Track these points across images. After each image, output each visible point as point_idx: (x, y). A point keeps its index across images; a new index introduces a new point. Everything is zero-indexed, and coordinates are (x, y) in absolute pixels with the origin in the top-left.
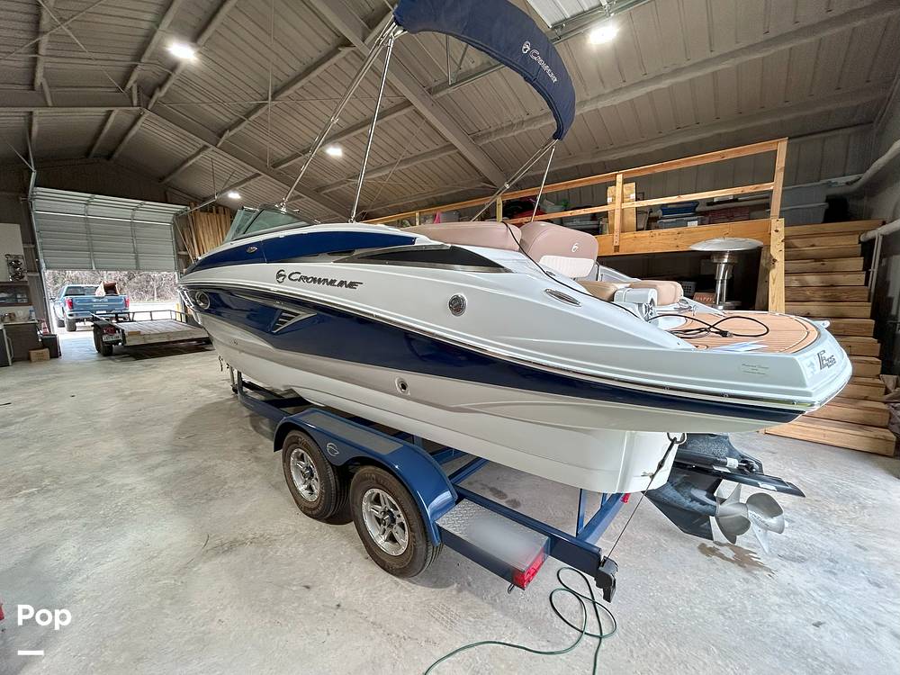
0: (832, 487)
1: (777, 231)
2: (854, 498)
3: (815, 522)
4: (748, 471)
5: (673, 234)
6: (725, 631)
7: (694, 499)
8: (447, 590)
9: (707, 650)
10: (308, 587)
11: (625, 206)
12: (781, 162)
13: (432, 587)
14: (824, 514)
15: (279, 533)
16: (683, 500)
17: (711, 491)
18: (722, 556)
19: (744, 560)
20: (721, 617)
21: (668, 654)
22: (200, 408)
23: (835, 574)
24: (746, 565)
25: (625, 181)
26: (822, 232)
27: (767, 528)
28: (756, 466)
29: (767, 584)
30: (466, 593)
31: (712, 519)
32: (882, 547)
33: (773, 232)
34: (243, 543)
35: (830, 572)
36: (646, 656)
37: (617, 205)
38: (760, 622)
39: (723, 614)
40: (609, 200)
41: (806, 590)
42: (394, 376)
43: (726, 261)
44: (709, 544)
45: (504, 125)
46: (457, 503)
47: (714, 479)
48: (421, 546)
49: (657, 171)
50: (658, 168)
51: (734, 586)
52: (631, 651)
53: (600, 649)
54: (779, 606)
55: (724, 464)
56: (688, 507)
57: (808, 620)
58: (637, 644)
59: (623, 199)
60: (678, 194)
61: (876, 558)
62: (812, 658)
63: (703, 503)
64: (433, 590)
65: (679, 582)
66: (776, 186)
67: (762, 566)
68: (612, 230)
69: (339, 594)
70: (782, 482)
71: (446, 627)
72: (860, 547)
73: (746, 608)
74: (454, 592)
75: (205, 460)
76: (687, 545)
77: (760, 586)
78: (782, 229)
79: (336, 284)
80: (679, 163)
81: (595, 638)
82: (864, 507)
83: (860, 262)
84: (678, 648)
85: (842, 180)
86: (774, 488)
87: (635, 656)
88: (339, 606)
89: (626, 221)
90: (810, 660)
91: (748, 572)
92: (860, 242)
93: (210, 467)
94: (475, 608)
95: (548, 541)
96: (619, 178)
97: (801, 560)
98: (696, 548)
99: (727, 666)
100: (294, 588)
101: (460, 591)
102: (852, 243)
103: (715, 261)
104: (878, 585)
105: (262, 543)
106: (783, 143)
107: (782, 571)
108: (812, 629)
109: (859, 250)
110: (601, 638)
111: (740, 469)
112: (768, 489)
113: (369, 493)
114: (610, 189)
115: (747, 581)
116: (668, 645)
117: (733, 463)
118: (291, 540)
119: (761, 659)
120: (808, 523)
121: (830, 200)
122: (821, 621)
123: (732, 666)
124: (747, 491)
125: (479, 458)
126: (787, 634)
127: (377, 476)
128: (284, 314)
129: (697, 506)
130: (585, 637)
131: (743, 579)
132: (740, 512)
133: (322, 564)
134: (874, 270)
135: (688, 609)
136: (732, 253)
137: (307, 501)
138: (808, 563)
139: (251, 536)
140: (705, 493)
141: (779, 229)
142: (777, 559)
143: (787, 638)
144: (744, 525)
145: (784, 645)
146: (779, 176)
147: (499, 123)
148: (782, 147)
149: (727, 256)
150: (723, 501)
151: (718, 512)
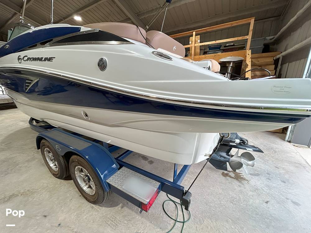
0: (265, 145)
1: (248, 54)
2: (272, 149)
3: (261, 159)
4: (243, 143)
5: (213, 56)
6: (234, 211)
7: (221, 156)
8: (116, 208)
9: (227, 221)
10: (45, 216)
11: (196, 45)
12: (251, 27)
13: (110, 207)
14: (263, 155)
15: (38, 188)
16: (217, 157)
17: (228, 152)
18: (230, 177)
19: (238, 178)
20: (232, 204)
21: (212, 226)
22: (17, 131)
23: (270, 179)
24: (239, 179)
25: (196, 35)
26: (262, 56)
27: (248, 165)
28: (246, 142)
29: (247, 186)
30: (125, 208)
31: (228, 163)
32: (284, 166)
33: (247, 55)
34: (17, 195)
35: (269, 179)
36: (202, 229)
37: (193, 45)
38: (246, 204)
39: (232, 203)
40: (190, 42)
41: (261, 188)
42: (80, 110)
43: (231, 65)
44: (226, 172)
45: (150, 10)
46: (119, 169)
47: (229, 148)
48: (101, 192)
49: (208, 30)
50: (208, 29)
51: (235, 189)
52: (196, 227)
53: (184, 228)
54: (253, 196)
55: (234, 142)
56: (219, 160)
57: (263, 201)
58: (199, 223)
59: (195, 42)
60: (215, 40)
61: (282, 171)
62: (267, 218)
63: (225, 158)
64: (110, 208)
65: (215, 190)
66: (249, 37)
67: (244, 179)
68: (191, 55)
69: (61, 217)
70: (255, 147)
71: (113, 228)
72: (276, 167)
73: (240, 198)
74: (120, 209)
75: (11, 154)
76: (218, 173)
77: (245, 188)
78: (250, 54)
79: (43, 60)
80: (216, 27)
81: (181, 223)
82: (275, 152)
83: (273, 66)
84: (215, 222)
85: (268, 38)
86: (252, 150)
87: (198, 229)
88: (59, 225)
89: (196, 52)
90: (266, 219)
91: (240, 182)
92: (273, 60)
93: (13, 158)
94: (129, 215)
95: (160, 185)
96: (194, 33)
97: (258, 175)
98: (221, 175)
99: (236, 228)
100: (38, 218)
101: (122, 207)
102: (271, 60)
103: (228, 65)
104: (284, 182)
105: (27, 194)
106: (253, 19)
107: (252, 180)
108: (265, 204)
109: (273, 63)
110: (184, 223)
111: (240, 144)
112: (250, 150)
113: (77, 168)
114: (191, 38)
115: (240, 186)
116: (212, 222)
117: (238, 141)
118: (44, 191)
119: (248, 222)
120: (258, 160)
121: (265, 45)
122: (268, 200)
123: (238, 228)
124: (241, 151)
125: (128, 151)
126: (256, 208)
127: (78, 160)
128: (27, 81)
129: (222, 159)
130: (177, 223)
131: (239, 185)
132: (238, 160)
133: (56, 202)
134: (278, 69)
135: (219, 202)
136: (234, 62)
137: (54, 171)
138: (260, 176)
139: (22, 191)
140: (225, 154)
141: (249, 54)
142: (250, 176)
143: (257, 210)
144: (240, 165)
145: (256, 214)
146: (251, 33)
147: (147, 8)
148: (252, 21)
149: (232, 63)
150: (232, 156)
151: (230, 161)
